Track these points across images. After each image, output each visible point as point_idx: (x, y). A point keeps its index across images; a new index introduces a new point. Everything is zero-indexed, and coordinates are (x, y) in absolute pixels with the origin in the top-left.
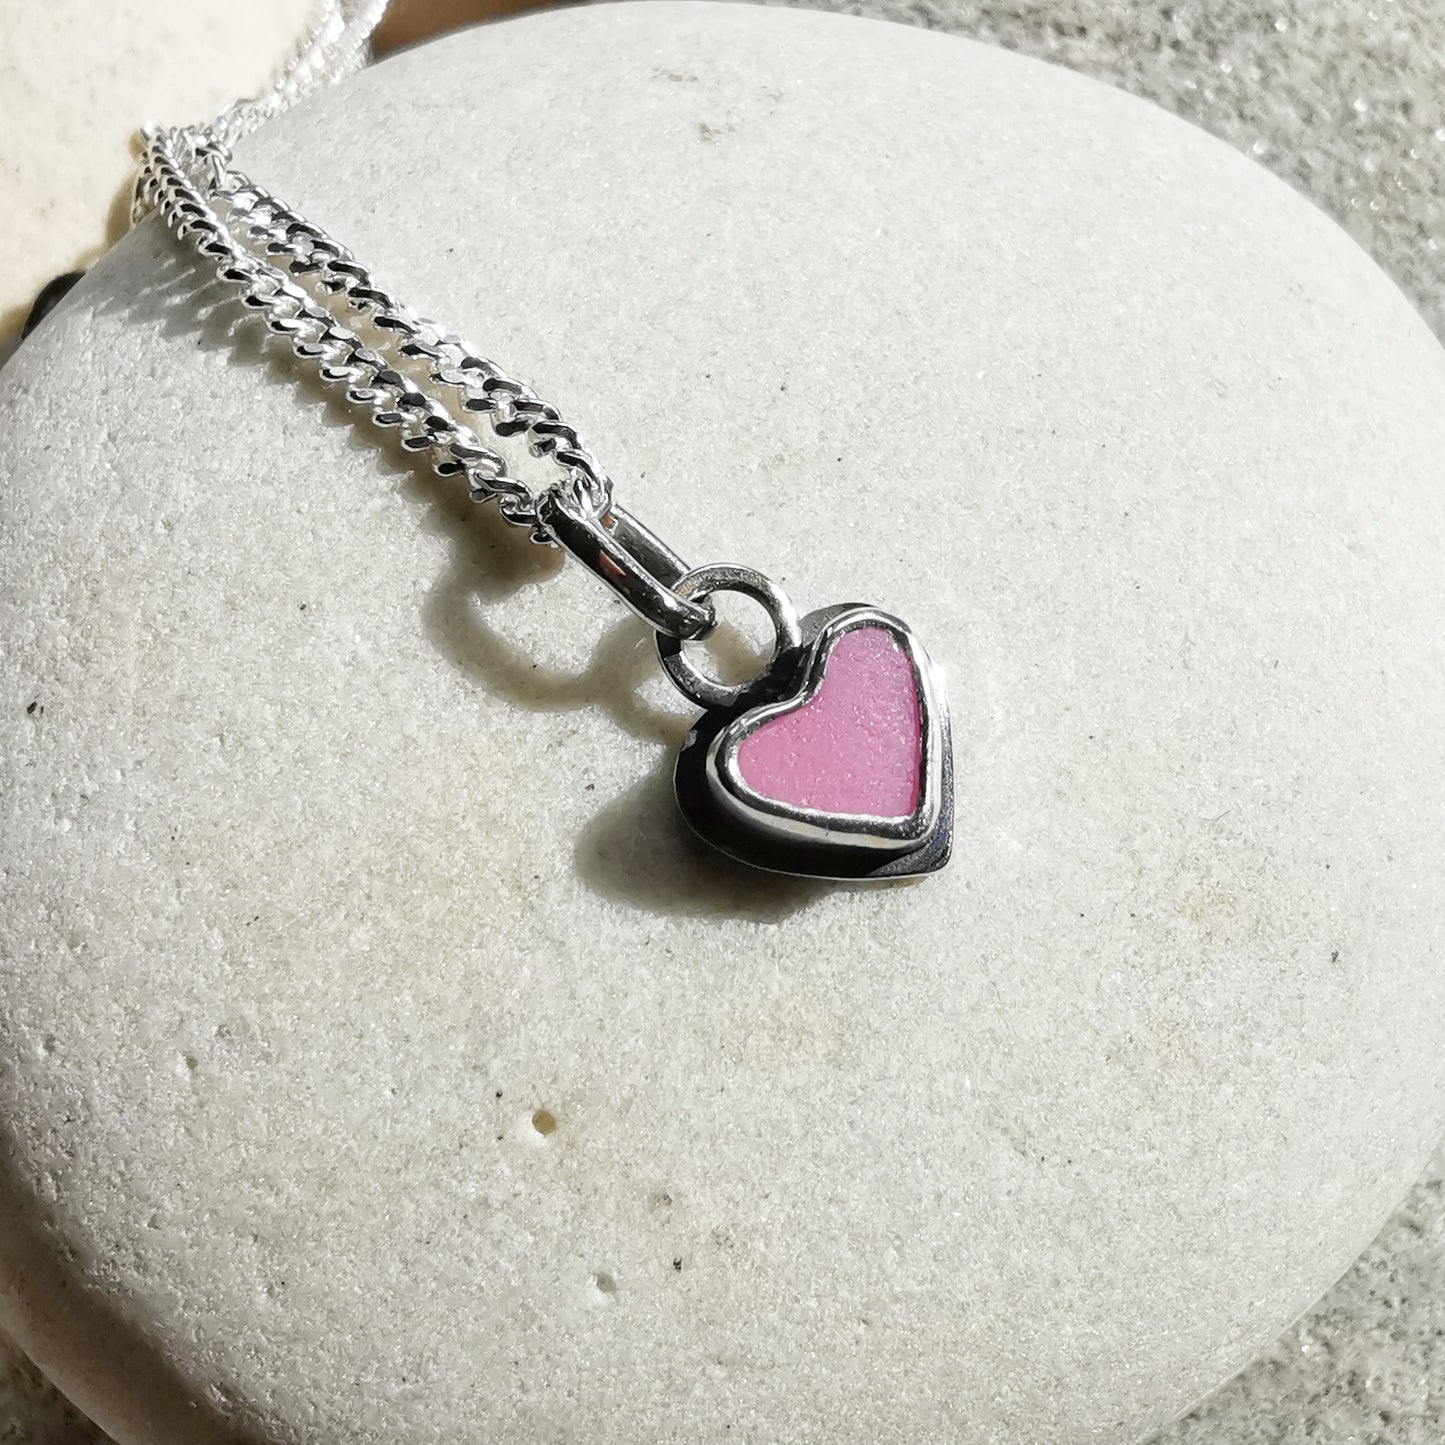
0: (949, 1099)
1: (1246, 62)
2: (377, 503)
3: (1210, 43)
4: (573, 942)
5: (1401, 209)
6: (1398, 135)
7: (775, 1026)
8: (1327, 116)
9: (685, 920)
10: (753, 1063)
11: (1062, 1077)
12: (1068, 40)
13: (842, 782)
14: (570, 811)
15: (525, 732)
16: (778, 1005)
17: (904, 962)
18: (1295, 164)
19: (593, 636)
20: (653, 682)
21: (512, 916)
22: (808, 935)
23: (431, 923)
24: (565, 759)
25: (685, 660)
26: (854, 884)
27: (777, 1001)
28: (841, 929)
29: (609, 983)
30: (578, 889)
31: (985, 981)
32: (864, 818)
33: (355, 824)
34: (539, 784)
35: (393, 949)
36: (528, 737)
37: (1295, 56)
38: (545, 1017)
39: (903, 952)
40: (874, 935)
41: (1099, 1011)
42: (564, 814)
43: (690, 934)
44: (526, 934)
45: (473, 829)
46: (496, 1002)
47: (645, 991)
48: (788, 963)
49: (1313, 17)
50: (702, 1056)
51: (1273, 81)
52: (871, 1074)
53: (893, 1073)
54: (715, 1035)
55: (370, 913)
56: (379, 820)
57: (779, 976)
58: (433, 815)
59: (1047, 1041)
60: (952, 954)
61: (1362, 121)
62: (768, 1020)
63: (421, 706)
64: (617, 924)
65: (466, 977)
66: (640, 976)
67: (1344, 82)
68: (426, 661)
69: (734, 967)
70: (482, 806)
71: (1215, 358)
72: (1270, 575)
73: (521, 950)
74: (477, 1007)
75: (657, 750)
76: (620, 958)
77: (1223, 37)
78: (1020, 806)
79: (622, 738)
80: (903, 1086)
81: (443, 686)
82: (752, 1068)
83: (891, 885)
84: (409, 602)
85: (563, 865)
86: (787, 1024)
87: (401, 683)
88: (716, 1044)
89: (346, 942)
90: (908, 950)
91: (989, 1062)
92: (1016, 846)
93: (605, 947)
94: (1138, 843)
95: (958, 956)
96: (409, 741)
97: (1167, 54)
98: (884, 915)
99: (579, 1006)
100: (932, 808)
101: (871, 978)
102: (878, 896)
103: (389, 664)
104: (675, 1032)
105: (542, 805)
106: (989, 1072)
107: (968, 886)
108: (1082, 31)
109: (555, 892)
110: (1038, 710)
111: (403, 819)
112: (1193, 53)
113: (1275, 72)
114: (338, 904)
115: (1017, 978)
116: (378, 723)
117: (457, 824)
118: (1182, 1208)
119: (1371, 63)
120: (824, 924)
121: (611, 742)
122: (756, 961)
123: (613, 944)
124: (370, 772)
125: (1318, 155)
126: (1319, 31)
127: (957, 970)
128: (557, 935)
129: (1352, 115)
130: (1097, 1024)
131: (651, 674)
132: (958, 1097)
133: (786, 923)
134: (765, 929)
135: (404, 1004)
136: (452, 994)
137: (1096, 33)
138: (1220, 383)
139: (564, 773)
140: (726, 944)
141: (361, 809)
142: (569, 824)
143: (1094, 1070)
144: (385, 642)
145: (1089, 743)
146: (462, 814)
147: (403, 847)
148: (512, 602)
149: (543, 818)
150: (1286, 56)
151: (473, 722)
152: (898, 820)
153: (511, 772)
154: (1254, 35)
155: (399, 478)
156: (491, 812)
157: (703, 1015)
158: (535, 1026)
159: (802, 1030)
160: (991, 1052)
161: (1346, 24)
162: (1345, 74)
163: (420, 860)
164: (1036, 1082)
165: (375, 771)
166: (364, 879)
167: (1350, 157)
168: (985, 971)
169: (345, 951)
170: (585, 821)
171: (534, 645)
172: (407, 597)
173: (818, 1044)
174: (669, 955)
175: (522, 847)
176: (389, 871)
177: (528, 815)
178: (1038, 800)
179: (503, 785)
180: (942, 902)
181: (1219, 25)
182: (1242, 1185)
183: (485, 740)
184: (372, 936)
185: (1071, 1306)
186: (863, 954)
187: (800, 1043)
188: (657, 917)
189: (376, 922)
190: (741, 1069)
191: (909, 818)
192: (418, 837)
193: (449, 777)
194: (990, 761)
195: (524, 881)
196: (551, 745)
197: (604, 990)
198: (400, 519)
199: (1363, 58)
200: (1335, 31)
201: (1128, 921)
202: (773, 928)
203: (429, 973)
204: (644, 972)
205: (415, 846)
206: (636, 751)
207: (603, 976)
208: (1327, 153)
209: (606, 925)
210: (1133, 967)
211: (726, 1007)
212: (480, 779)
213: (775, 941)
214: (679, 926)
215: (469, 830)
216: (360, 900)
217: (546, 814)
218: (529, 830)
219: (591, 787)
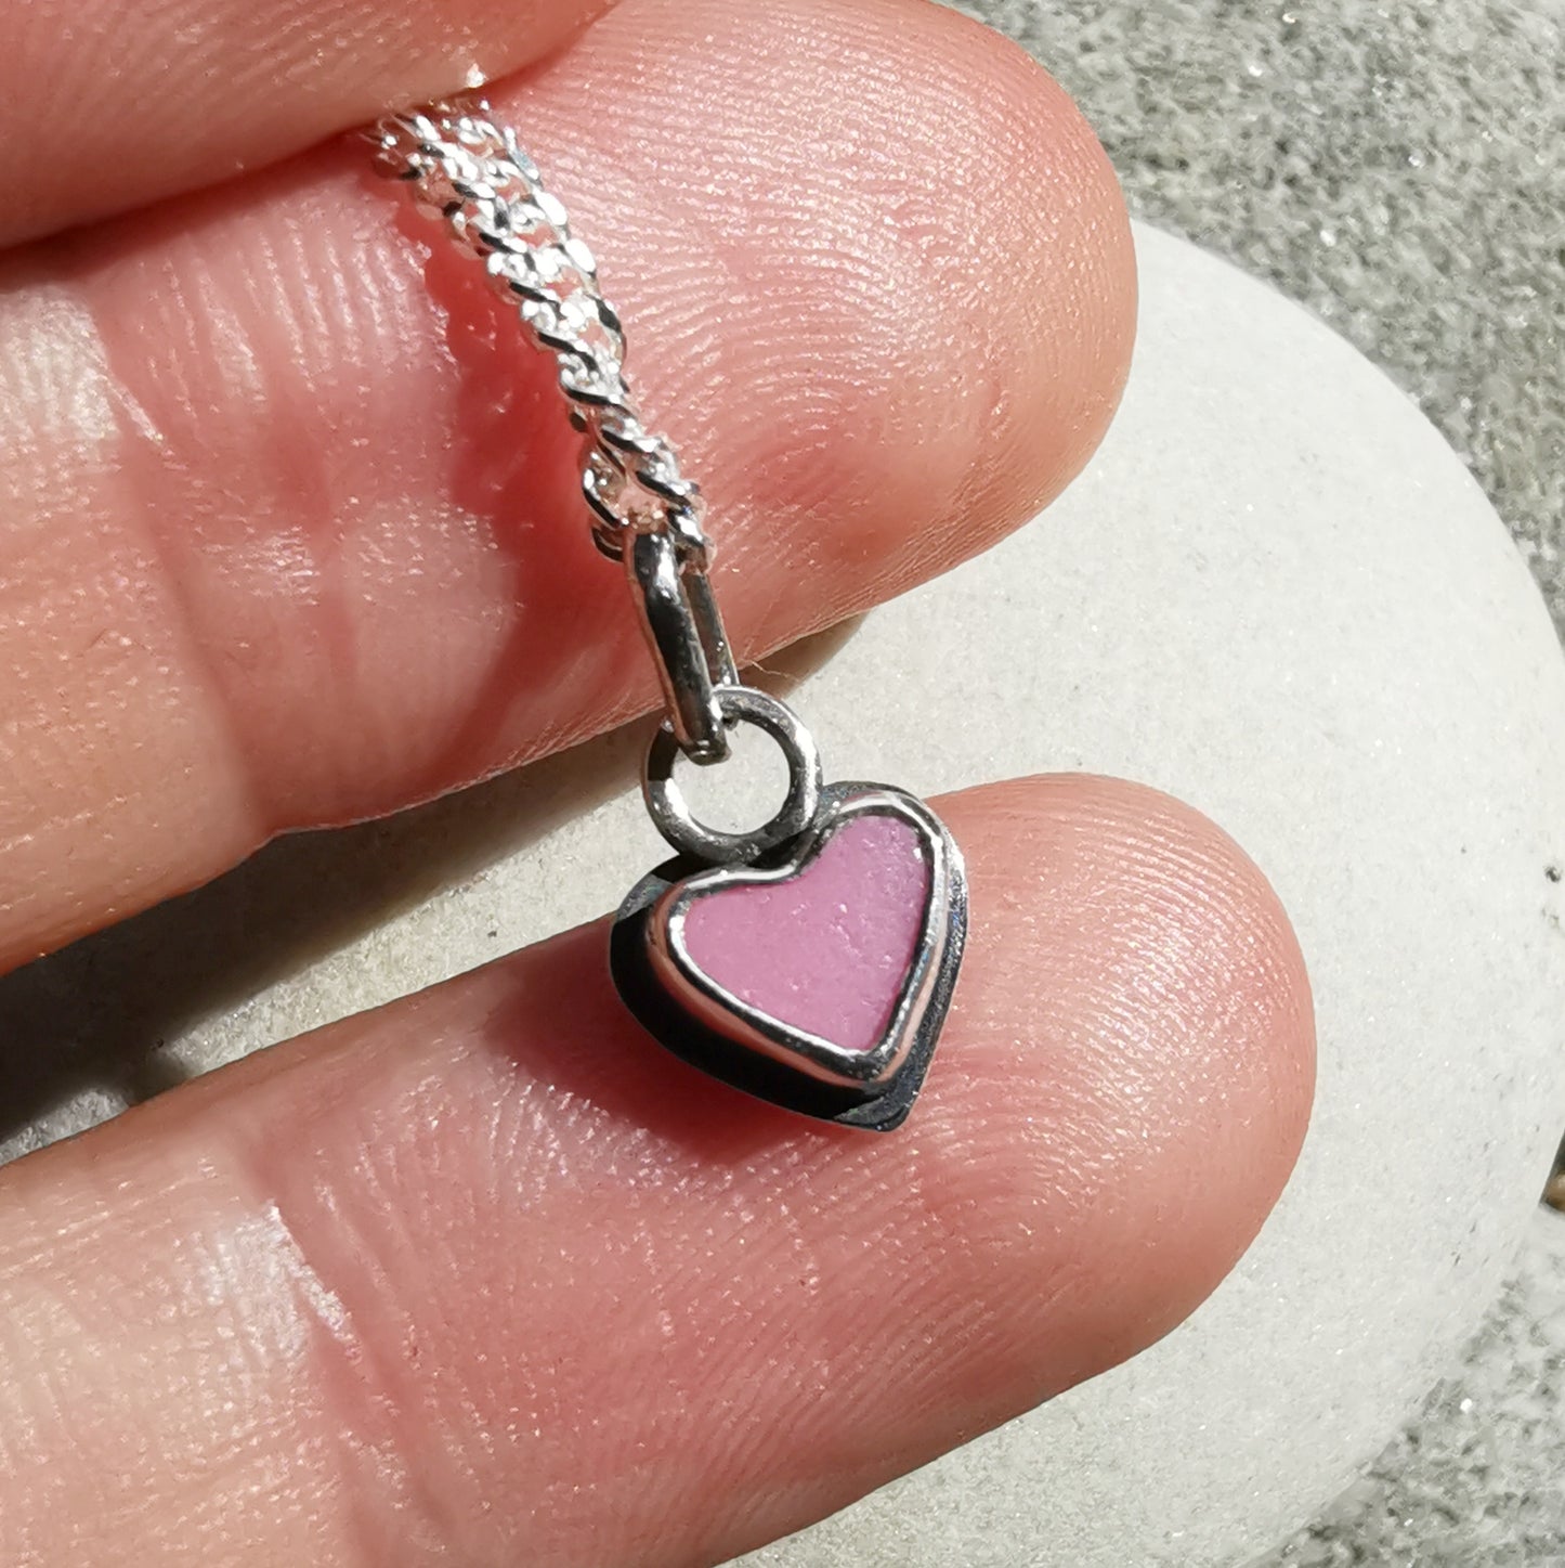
1: (1374, 201)
3: (1331, 179)
5: (1552, 370)
6: (1553, 286)
8: (1467, 263)
12: (1166, 174)
18: (1425, 317)
24: (470, 905)
37: (1433, 196)
49: (1456, 151)
51: (1405, 223)
61: (1509, 269)
67: (1490, 227)
71: (1199, 528)
72: (1229, 758)
77: (1346, 172)
97: (1280, 191)
108: (1183, 165)
112: (1310, 191)
113: (1407, 213)
114: (239, 1035)
118: (1082, 1415)
119: (1525, 206)
125: (1454, 308)
126: (1464, 167)
129: (1497, 263)
137: (1198, 167)
138: (1199, 554)
139: (468, 919)
149: (444, 962)
150: (1420, 194)
154: (1385, 170)
156: (393, 953)
161: (1495, 159)
162: (1491, 215)
167: (1491, 310)
176: (290, 1005)
181: (1343, 160)
182: (1152, 1399)
185: (957, 1507)
196: (457, 891)
199: (1515, 199)
200: (1482, 166)
205: (319, 982)
208: (1464, 306)
215: (371, 970)
216: (261, 1032)
217: (447, 958)
218: (429, 973)
219: (493, 934)
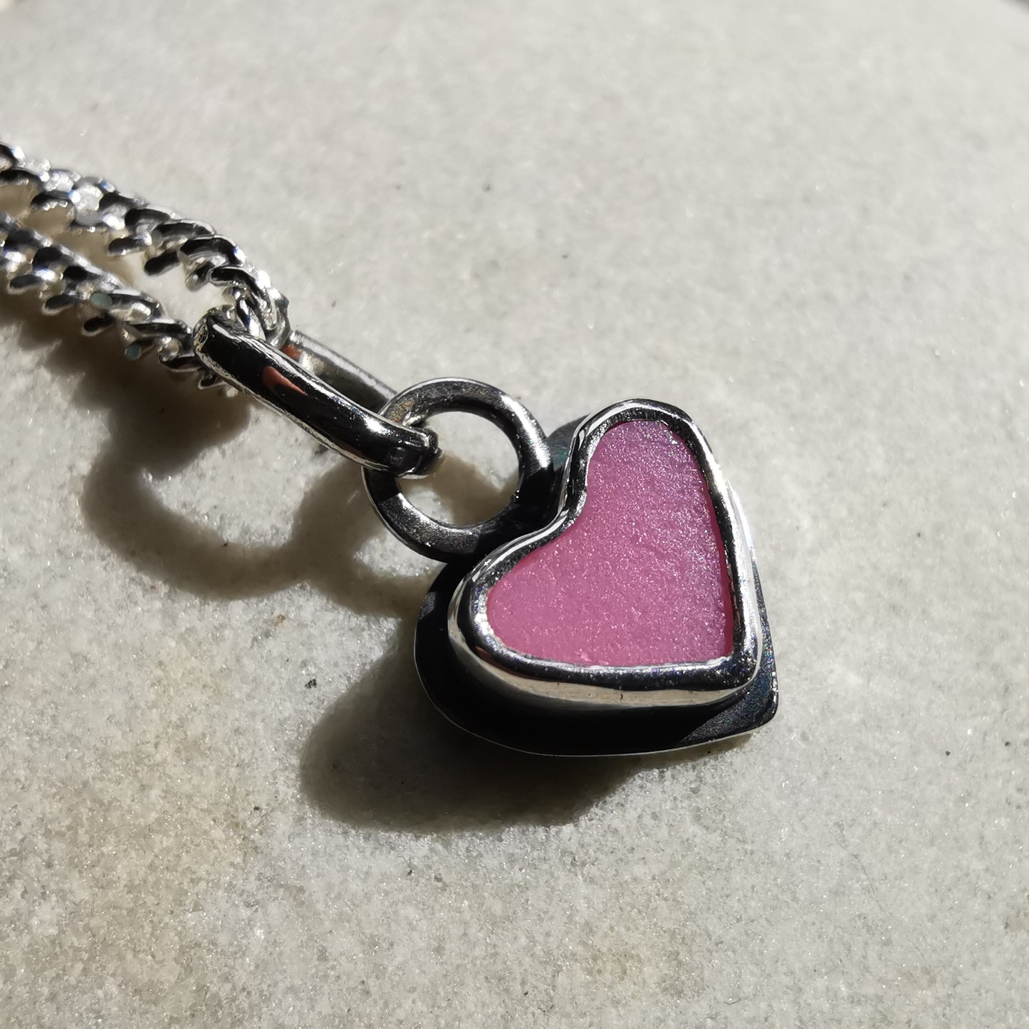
0: (822, 1013)
2: (21, 382)
4: (315, 886)
7: (589, 955)
9: (454, 836)
10: (569, 1008)
11: (956, 960)
13: (630, 622)
14: (289, 718)
15: (222, 626)
16: (589, 928)
17: (739, 847)
19: (293, 498)
20: (374, 542)
21: (232, 864)
22: (616, 831)
23: (130, 888)
24: (275, 653)
25: (405, 504)
26: (664, 757)
27: (587, 923)
28: (655, 816)
29: (368, 932)
30: (311, 815)
31: (843, 854)
32: (668, 668)
33: (21, 773)
34: (246, 689)
35: (87, 928)
36: (227, 632)
38: (291, 989)
39: (738, 835)
40: (698, 819)
41: (987, 870)
42: (281, 723)
43: (462, 852)
44: (252, 885)
45: (169, 759)
46: (226, 979)
47: (415, 935)
48: (594, 871)
50: (501, 1010)
52: (719, 996)
53: (748, 990)
54: (515, 979)
55: (53, 886)
56: (52, 765)
57: (584, 890)
58: (117, 748)
59: (932, 918)
60: (798, 828)
62: (580, 949)
63: (90, 615)
64: (368, 854)
65: (182, 951)
66: (406, 918)
68: (91, 558)
69: (525, 888)
70: (178, 727)
73: (248, 905)
74: (202, 989)
75: (389, 625)
76: (377, 898)
78: (850, 629)
79: (343, 617)
80: (763, 1005)
81: (115, 586)
82: (568, 1016)
83: (708, 751)
84: (66, 491)
85: (288, 788)
86: (604, 950)
87: (61, 591)
88: (517, 989)
89: (27, 926)
90: (742, 830)
91: (865, 957)
92: (854, 680)
93: (355, 887)
94: (999, 654)
95: (806, 828)
96: (79, 659)
98: (705, 790)
99: (333, 968)
100: (755, 640)
101: (701, 874)
102: (694, 768)
103: (47, 570)
104: (462, 984)
105: (253, 715)
106: (867, 969)
107: (804, 737)
109: (282, 823)
110: (851, 511)
111: (81, 759)
115: (883, 845)
116: (40, 643)
117: (148, 756)
120: (632, 814)
121: (330, 624)
122: (552, 875)
123: (364, 881)
124: (34, 706)
127: (808, 846)
128: (292, 879)
130: (986, 887)
131: (370, 533)
132: (833, 1007)
133: (583, 820)
134: (557, 833)
135: (108, 997)
136: (168, 975)
139: (276, 671)
140: (512, 859)
141: (28, 753)
142: (290, 735)
143: (993, 943)
144: (39, 542)
145: (918, 542)
146: (153, 741)
147: (85, 795)
148: (190, 472)
149: (257, 732)
151: (156, 625)
152: (715, 663)
153: (209, 680)
155: (44, 351)
156: (190, 734)
157: (495, 955)
158: (279, 1004)
159: (625, 956)
160: (866, 943)
163: (107, 808)
164: (926, 971)
165: (41, 703)
166: (41, 843)
168: (843, 842)
169: (26, 939)
170: (309, 728)
171: (222, 518)
172: (61, 487)
173: (647, 970)
174: (440, 884)
175: (233, 771)
176: (69, 828)
177: (237, 731)
178: (870, 620)
179: (199, 698)
180: (776, 763)
183: (173, 644)
184: (60, 915)
186: (687, 844)
187: (625, 972)
188: (417, 838)
189: (62, 895)
190: (554, 1019)
191: (728, 659)
192: (102, 779)
193: (131, 698)
194: (805, 580)
195: (242, 815)
196: (255, 639)
197: (363, 943)
198: (48, 398)
201: (1004, 752)
202: (568, 829)
203: (136, 952)
204: (410, 912)
205: (101, 790)
206: (363, 630)
207: (358, 924)
209: (354, 858)
210: (1019, 807)
211: (523, 941)
212: (172, 693)
213: (573, 846)
214: (447, 845)
215: (165, 761)
216: (39, 870)
217: (260, 726)
218: (240, 749)
219: (312, 683)
